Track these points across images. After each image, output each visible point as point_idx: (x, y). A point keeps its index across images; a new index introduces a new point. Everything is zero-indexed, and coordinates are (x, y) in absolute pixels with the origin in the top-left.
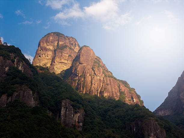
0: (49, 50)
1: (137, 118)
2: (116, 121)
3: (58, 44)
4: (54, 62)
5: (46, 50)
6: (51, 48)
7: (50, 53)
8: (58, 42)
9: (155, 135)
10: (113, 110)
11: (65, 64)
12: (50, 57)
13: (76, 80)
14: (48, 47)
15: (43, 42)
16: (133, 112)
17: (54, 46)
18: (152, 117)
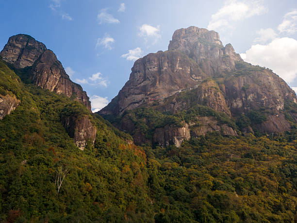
0: (18, 47)
1: (72, 113)
2: (53, 114)
3: (27, 44)
4: (20, 58)
5: (15, 47)
6: (20, 46)
7: (18, 50)
8: (28, 43)
9: (85, 131)
10: (54, 103)
11: (31, 62)
12: (17, 53)
13: (33, 75)
14: (17, 45)
15: (12, 39)
16: (70, 107)
17: (23, 45)
18: (86, 114)
